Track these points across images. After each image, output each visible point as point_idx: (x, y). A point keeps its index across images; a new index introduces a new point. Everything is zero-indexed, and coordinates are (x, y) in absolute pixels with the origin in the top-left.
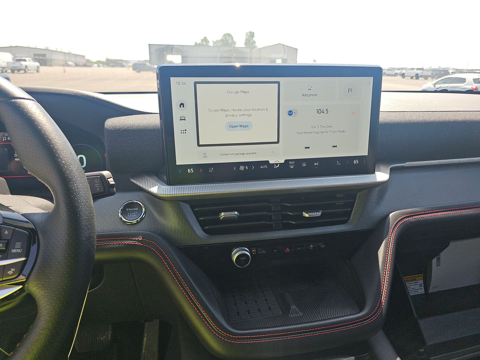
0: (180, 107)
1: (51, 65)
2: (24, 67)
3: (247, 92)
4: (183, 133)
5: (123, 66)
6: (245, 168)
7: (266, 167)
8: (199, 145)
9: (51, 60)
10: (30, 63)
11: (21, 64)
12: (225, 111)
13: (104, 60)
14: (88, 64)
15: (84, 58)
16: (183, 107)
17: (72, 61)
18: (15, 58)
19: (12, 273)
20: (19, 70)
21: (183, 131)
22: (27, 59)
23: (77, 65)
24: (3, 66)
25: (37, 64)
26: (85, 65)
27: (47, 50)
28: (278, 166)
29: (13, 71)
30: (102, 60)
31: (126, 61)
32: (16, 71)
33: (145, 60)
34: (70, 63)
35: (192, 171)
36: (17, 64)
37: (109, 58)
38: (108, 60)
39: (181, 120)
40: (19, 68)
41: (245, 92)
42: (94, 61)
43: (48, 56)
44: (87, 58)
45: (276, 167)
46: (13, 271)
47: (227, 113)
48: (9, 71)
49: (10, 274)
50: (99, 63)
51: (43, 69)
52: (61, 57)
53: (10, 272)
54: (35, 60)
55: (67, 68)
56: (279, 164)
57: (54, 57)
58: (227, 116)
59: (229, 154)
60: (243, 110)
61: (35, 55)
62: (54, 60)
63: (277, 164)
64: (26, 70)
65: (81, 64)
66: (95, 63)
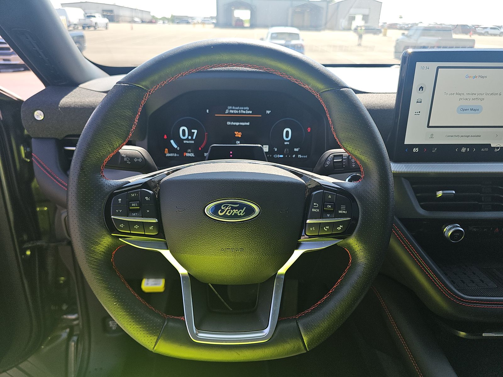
0: (420, 90)
1: (118, 22)
2: (94, 24)
3: (484, 77)
4: (417, 114)
5: (188, 23)
6: (467, 150)
7: (487, 149)
8: (428, 127)
9: (118, 16)
10: (100, 20)
11: (92, 21)
12: (460, 94)
13: (169, 16)
14: (154, 21)
15: (150, 13)
16: (422, 90)
17: (138, 17)
18: (86, 14)
19: (340, 229)
20: (89, 27)
21: (417, 112)
22: (97, 15)
23: (143, 22)
24: (75, 23)
25: (106, 20)
26: (151, 22)
27: (114, 5)
28: (498, 150)
29: (84, 28)
30: (167, 17)
31: (191, 17)
32: (87, 28)
33: (211, 17)
34: (136, 19)
35: (417, 150)
36: (88, 21)
37: (174, 15)
38: (173, 16)
39: (417, 102)
40: (90, 25)
41: (483, 77)
42: (159, 17)
43: (116, 12)
44: (152, 14)
45: (496, 150)
46: (341, 228)
47: (462, 97)
48: (80, 28)
49: (339, 229)
50: (164, 19)
51: (112, 25)
52: (127, 13)
53: (339, 228)
54: (104, 16)
55: (134, 25)
56: (500, 148)
57: (122, 13)
58: (461, 99)
59: (454, 136)
60: (477, 95)
61: (103, 11)
62: (122, 16)
63: (498, 148)
64: (95, 26)
65: (147, 20)
66: (160, 19)
